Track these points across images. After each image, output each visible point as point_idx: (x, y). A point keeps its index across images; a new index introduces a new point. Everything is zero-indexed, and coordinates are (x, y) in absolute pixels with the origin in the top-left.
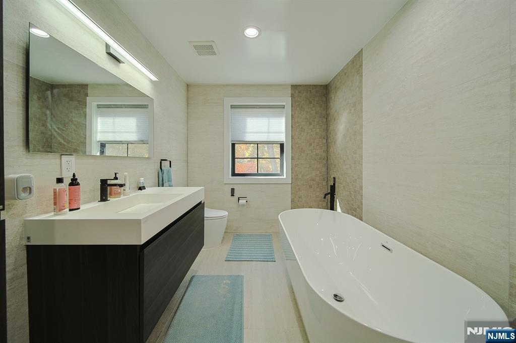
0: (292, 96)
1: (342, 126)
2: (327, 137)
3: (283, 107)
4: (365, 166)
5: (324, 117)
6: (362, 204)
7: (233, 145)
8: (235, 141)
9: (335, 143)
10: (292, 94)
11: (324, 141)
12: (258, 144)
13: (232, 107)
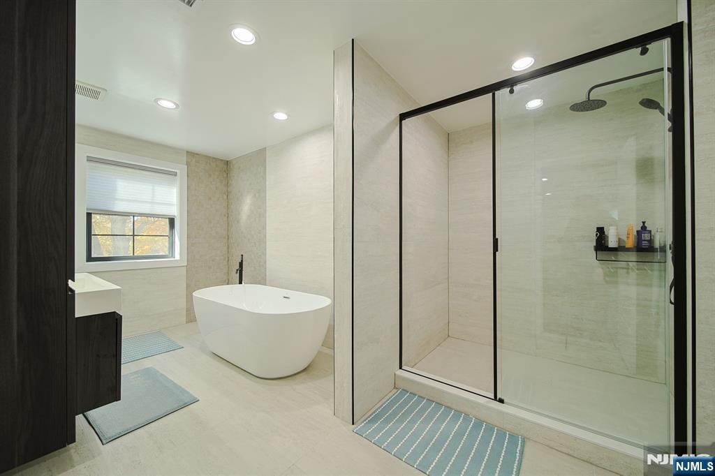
0: (188, 164)
1: (246, 206)
2: (229, 214)
3: (175, 174)
4: (268, 244)
5: (225, 193)
6: (266, 275)
7: (89, 215)
8: (90, 209)
9: (238, 222)
10: (187, 162)
11: (225, 219)
12: (134, 216)
13: (90, 159)
